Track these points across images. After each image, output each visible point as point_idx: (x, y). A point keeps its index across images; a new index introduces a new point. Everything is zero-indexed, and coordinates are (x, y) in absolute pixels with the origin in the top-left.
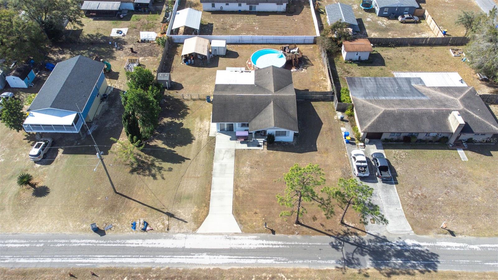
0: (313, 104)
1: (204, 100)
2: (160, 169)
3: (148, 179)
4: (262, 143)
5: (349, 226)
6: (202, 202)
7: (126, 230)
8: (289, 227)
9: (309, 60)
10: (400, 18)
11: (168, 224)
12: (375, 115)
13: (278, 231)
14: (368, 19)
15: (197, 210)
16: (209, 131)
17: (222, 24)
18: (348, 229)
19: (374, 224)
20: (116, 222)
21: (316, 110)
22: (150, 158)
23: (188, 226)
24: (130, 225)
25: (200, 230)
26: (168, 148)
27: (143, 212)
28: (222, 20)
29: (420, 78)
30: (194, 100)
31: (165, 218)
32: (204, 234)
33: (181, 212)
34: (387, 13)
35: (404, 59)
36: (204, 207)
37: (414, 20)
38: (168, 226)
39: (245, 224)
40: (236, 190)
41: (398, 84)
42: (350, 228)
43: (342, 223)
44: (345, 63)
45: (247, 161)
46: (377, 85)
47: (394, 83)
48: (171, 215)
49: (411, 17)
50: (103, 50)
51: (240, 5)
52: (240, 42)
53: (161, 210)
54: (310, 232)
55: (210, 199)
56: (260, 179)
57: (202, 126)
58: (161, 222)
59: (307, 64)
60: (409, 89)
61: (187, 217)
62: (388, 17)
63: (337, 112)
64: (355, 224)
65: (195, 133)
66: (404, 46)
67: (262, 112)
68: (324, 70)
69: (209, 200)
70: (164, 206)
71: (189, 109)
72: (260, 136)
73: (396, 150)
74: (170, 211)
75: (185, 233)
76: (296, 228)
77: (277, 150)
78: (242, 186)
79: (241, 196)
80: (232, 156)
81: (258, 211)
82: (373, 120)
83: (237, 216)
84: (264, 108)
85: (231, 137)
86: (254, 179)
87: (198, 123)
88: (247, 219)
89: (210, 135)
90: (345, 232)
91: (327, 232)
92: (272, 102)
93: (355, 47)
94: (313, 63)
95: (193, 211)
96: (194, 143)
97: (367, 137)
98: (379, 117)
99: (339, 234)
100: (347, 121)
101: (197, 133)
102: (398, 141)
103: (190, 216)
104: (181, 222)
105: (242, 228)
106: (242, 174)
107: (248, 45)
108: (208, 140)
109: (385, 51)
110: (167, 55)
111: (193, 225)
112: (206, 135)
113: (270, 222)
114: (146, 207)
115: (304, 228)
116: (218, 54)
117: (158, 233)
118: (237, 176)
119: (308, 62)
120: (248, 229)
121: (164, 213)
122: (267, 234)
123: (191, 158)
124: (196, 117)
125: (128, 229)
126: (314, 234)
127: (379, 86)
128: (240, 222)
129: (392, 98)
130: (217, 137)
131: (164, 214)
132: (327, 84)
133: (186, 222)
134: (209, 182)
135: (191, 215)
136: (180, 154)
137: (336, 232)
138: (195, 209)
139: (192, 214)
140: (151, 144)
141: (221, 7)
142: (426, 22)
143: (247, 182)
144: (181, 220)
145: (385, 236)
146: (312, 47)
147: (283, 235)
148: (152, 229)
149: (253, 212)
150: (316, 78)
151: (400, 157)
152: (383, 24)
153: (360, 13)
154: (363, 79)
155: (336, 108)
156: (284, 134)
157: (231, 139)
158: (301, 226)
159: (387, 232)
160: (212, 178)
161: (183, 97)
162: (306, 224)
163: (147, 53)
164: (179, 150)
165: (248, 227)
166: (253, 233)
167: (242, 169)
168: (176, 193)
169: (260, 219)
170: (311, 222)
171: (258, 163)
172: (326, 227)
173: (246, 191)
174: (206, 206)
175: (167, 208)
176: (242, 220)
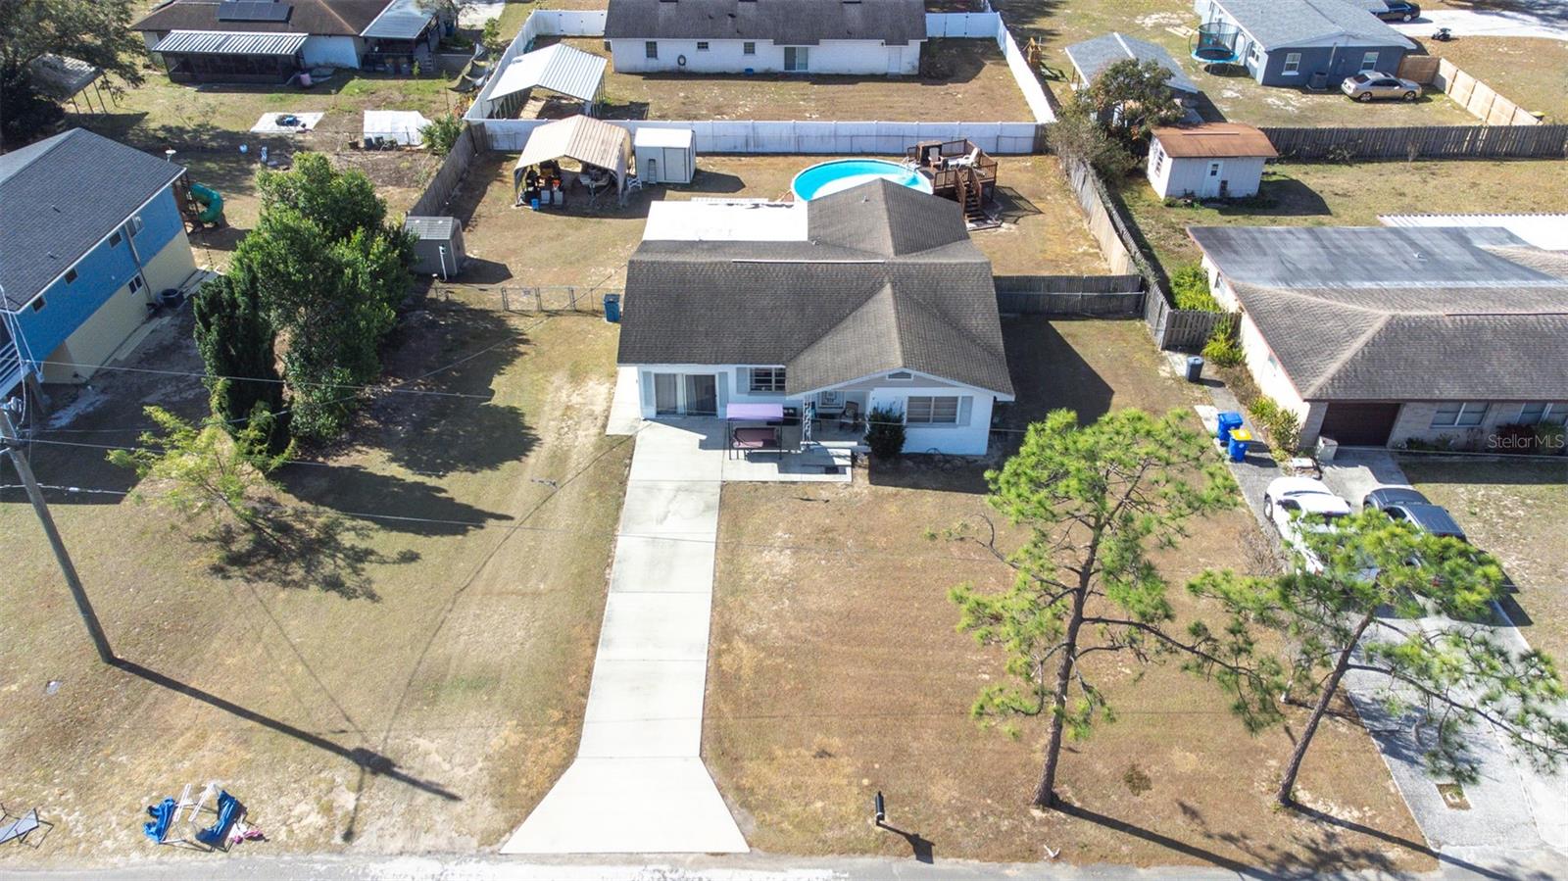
0: (1061, 327)
1: (595, 313)
2: (358, 557)
3: (288, 601)
4: (845, 457)
5: (1333, 822)
6: (545, 703)
7: (109, 843)
8: (1005, 825)
9: (1021, 198)
10: (1349, 86)
11: (351, 806)
12: (1353, 334)
13: (949, 844)
14: (1228, 94)
15: (515, 739)
16: (607, 418)
17: (684, 104)
18: (1331, 837)
19: (1463, 813)
20: (64, 805)
21: (1076, 348)
22: (318, 515)
23: (459, 818)
24: (142, 815)
25: (521, 840)
26: (409, 476)
27: (230, 747)
28: (682, 94)
29: (1503, 229)
30: (551, 314)
31: (339, 780)
32: (541, 859)
33: (432, 747)
34: (1295, 73)
35: (1403, 194)
36: (557, 724)
37: (1404, 91)
38: (353, 820)
39: (767, 805)
40: (724, 647)
41: (1413, 244)
42: (1338, 829)
43: (1290, 803)
44: (1169, 205)
45: (776, 526)
46: (1324, 247)
47: (1398, 242)
48: (375, 764)
49: (1392, 77)
51: (749, 49)
52: (751, 149)
53: (329, 738)
54: (1125, 849)
55: (588, 687)
56: (839, 603)
57: (576, 399)
58: (318, 799)
59: (1017, 208)
60: (1469, 259)
61: (460, 772)
62: (1303, 85)
63: (1167, 352)
64: (1360, 808)
65: (545, 427)
66: (1390, 161)
67: (841, 327)
68: (1086, 226)
69: (585, 695)
70: (348, 719)
71: (526, 342)
72: (837, 431)
73: (1470, 486)
74: (376, 744)
75: (438, 852)
76: (1045, 829)
77: (916, 486)
78: (751, 629)
79: (747, 672)
80: (708, 508)
81: (835, 743)
82: (1346, 354)
83: (724, 769)
84: (854, 310)
85: (704, 437)
86: (812, 598)
87: (559, 389)
88: (778, 780)
89: (609, 431)
90: (1316, 851)
92: (888, 286)
93: (1204, 142)
94: (1040, 206)
95: (496, 742)
96: (535, 459)
97: (1325, 431)
98: (1372, 343)
99: (1290, 858)
100: (1220, 384)
101: (552, 423)
102: (1470, 448)
103: (476, 768)
104: (423, 796)
105: (752, 826)
106: (755, 580)
107: (781, 158)
108: (598, 448)
109: (1319, 175)
110: (460, 184)
111: (485, 813)
112: (594, 431)
113: (902, 800)
114: (250, 723)
115: (1089, 828)
116: (662, 180)
117: (287, 858)
118: (728, 588)
119: (1021, 203)
120: (782, 831)
121: (340, 751)
122: (888, 859)
123: (518, 516)
124: (553, 367)
125: (123, 834)
126: (1145, 861)
127: (1334, 251)
128: (742, 798)
129: (1407, 284)
130: (642, 438)
131: (341, 758)
132: (1106, 267)
133: (453, 798)
134: (590, 615)
135: (480, 765)
136: (462, 498)
137: (1271, 848)
138: (505, 735)
139: (488, 758)
140: (331, 463)
141: (682, 56)
142: (1450, 101)
143: (778, 615)
144: (428, 787)
145: (1548, 872)
146: (1029, 162)
147: (976, 862)
148: (260, 837)
149: (809, 748)
150: (1058, 249)
151: (1501, 515)
152: (1288, 104)
153: (1193, 78)
154: (1261, 232)
155: (1160, 338)
156: (945, 413)
157: (703, 445)
158: (1071, 819)
159: (1551, 852)
161: (506, 303)
162: (1096, 807)
163: (381, 177)
164: (459, 486)
165: (785, 825)
166: (812, 853)
167: (755, 559)
168: (419, 663)
169: (850, 784)
170: (1121, 798)
171: (830, 535)
172: (1207, 820)
173: (770, 651)
174: (564, 722)
175: (360, 732)
176: (752, 791)
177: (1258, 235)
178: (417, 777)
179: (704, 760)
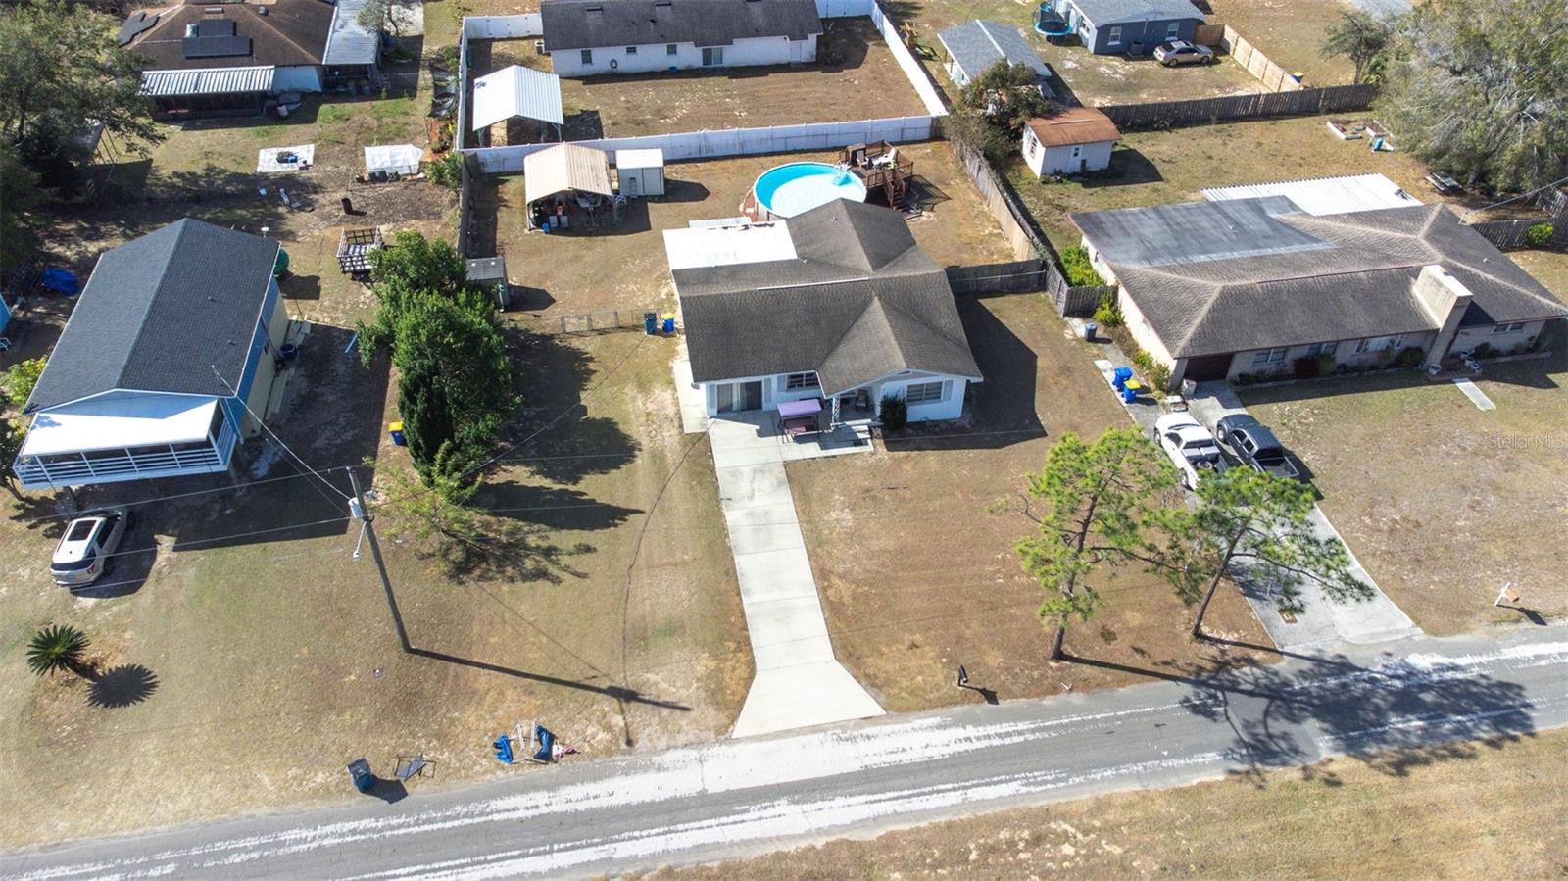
0: (987, 303)
1: (635, 328)
3: (511, 592)
4: (864, 432)
5: (1223, 642)
6: (722, 639)
7: (478, 768)
8: (1036, 674)
9: (931, 185)
10: (1160, 54)
11: (622, 724)
12: (1200, 304)
13: (1005, 691)
14: (1070, 64)
15: (712, 665)
16: (680, 419)
17: (628, 108)
18: (1223, 652)
19: (1294, 625)
20: (435, 748)
21: (1002, 321)
22: (501, 524)
23: (695, 721)
24: (490, 749)
25: (740, 729)
26: (557, 487)
27: (524, 698)
28: (623, 99)
29: (1284, 197)
30: (602, 332)
31: (606, 709)
32: (760, 738)
33: (658, 678)
34: (1118, 43)
35: (1211, 157)
36: (735, 651)
37: (1201, 56)
38: (628, 732)
39: (888, 683)
40: (826, 584)
41: (1227, 216)
42: (1227, 646)
43: (1199, 636)
44: (1044, 183)
45: (833, 491)
46: (1168, 225)
47: (1218, 216)
48: (627, 696)
49: (1191, 46)
50: (241, 215)
51: (672, 50)
52: (703, 155)
53: (587, 683)
54: (1109, 678)
55: (745, 624)
56: (892, 542)
57: (651, 407)
58: (599, 723)
59: (930, 196)
60: (1265, 228)
61: (684, 692)
62: (1124, 53)
63: (1067, 318)
64: (1237, 632)
65: (635, 429)
66: (1198, 125)
67: (850, 335)
68: (986, 209)
69: (745, 628)
70: (593, 669)
71: (591, 359)
72: (853, 412)
73: (1280, 404)
74: (619, 682)
75: (691, 744)
76: (1060, 673)
77: (920, 448)
78: (840, 569)
80: (780, 484)
81: (918, 638)
82: (1197, 321)
83: (854, 665)
84: (855, 320)
85: (758, 428)
86: (874, 542)
87: (634, 399)
88: (890, 667)
89: (687, 431)
90: (1215, 662)
91: (1161, 670)
92: (876, 299)
93: (1067, 131)
94: (947, 192)
95: (700, 670)
96: (641, 460)
97: (1187, 376)
98: (1212, 310)
99: (1201, 669)
100: (1108, 341)
101: (641, 429)
102: (1278, 377)
103: (693, 688)
104: (666, 712)
105: (882, 698)
106: (831, 534)
107: (730, 161)
108: (685, 445)
109: (1149, 143)
110: (472, 212)
111: (712, 716)
112: (675, 431)
114: (529, 680)
115: (1086, 670)
116: (641, 193)
117: (597, 761)
118: (816, 543)
119: (931, 190)
120: (902, 698)
121: (598, 690)
122: (971, 705)
123: (647, 508)
124: (622, 382)
125: (484, 761)
126: (1122, 683)
127: (1176, 227)
128: (872, 682)
129: (1228, 255)
130: (714, 434)
131: (601, 695)
132: (1009, 246)
133: (686, 709)
134: (727, 573)
135: (695, 685)
136: (602, 499)
137: (1190, 665)
138: (704, 664)
139: (698, 680)
140: (491, 482)
141: (613, 61)
142: (1235, 61)
143: (855, 556)
144: (666, 705)
145: (1343, 653)
146: (928, 148)
147: (1024, 699)
148: (573, 752)
149: (903, 644)
150: (970, 232)
151: (1300, 423)
152: (1116, 72)
153: (1039, 49)
154: (1122, 214)
155: (1061, 307)
156: (933, 393)
157: (760, 434)
158: (1075, 665)
159: (1343, 641)
160: (733, 559)
161: (563, 326)
162: (1087, 656)
163: (399, 211)
164: (595, 487)
165: (903, 694)
166: (924, 709)
167: (826, 518)
168: (625, 623)
169: (935, 663)
170: (1101, 647)
171: (872, 493)
172: (1152, 654)
173: (857, 583)
174: (739, 649)
175: (605, 675)
176: (876, 677)
177: (1120, 217)
178: (656, 700)
179: (839, 661)
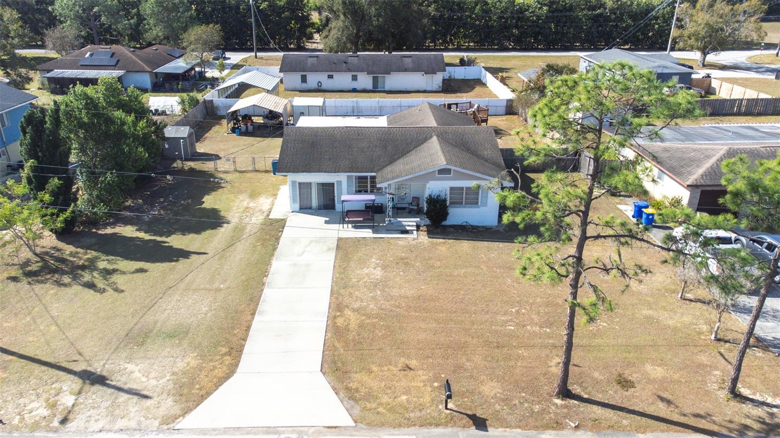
1: (267, 171)
6: (216, 344)
8: (537, 408)
9: (502, 130)
11: (70, 404)
12: (708, 157)
13: (498, 420)
15: (194, 363)
22: (86, 254)
23: (148, 408)
30: (242, 172)
31: (65, 388)
32: (203, 433)
33: (136, 369)
36: (224, 355)
38: (70, 412)
39: (366, 399)
40: (339, 314)
43: (737, 396)
45: (372, 257)
48: (94, 380)
49: (689, 86)
51: (355, 78)
53: (64, 365)
56: (412, 292)
58: (47, 400)
61: (154, 382)
65: (232, 215)
69: (245, 340)
70: (80, 354)
71: (225, 182)
72: (407, 212)
74: (97, 368)
75: (128, 429)
76: (565, 411)
78: (356, 305)
79: (353, 325)
81: (413, 363)
82: (707, 165)
83: (338, 378)
84: (416, 148)
87: (242, 201)
88: (375, 384)
89: (270, 217)
92: (435, 137)
94: (511, 133)
95: (180, 365)
97: (700, 208)
100: (629, 196)
101: (237, 214)
103: (165, 380)
104: (124, 397)
105: (357, 410)
106: (358, 282)
108: (264, 224)
111: (168, 405)
112: (262, 217)
113: (462, 395)
114: (11, 357)
115: (598, 411)
118: (341, 285)
119: (503, 132)
120: (378, 413)
121: (70, 372)
122: (455, 429)
123: (211, 253)
124: (240, 192)
126: (641, 429)
128: (350, 396)
130: (290, 220)
131: (70, 376)
133: (146, 397)
135: (168, 378)
138: (187, 361)
139: (173, 374)
140: (100, 232)
141: (319, 82)
143: (374, 298)
144: (129, 392)
146: (504, 118)
147: (519, 430)
149: (396, 366)
156: (472, 198)
157: (326, 222)
158: (582, 404)
161: (216, 168)
162: (599, 397)
164: (176, 241)
165: (381, 409)
166: (400, 426)
167: (358, 272)
168: (136, 324)
169: (425, 385)
170: (615, 392)
172: (680, 405)
173: (369, 316)
174: (229, 353)
175: (87, 361)
176: (357, 390)
178: (122, 386)
179: (324, 374)
